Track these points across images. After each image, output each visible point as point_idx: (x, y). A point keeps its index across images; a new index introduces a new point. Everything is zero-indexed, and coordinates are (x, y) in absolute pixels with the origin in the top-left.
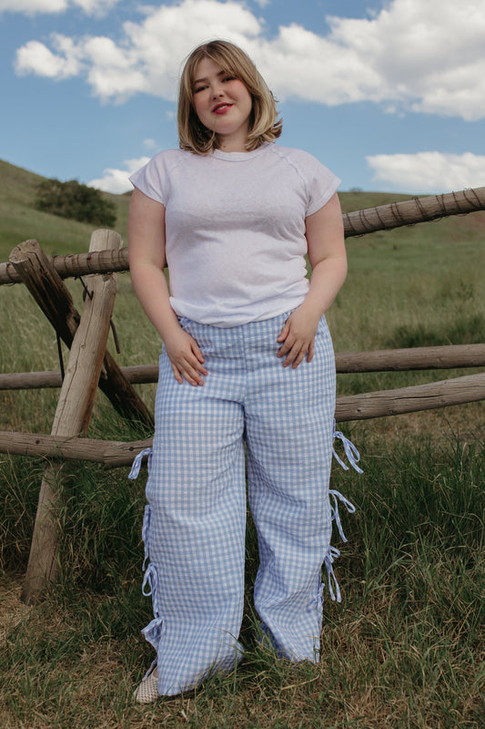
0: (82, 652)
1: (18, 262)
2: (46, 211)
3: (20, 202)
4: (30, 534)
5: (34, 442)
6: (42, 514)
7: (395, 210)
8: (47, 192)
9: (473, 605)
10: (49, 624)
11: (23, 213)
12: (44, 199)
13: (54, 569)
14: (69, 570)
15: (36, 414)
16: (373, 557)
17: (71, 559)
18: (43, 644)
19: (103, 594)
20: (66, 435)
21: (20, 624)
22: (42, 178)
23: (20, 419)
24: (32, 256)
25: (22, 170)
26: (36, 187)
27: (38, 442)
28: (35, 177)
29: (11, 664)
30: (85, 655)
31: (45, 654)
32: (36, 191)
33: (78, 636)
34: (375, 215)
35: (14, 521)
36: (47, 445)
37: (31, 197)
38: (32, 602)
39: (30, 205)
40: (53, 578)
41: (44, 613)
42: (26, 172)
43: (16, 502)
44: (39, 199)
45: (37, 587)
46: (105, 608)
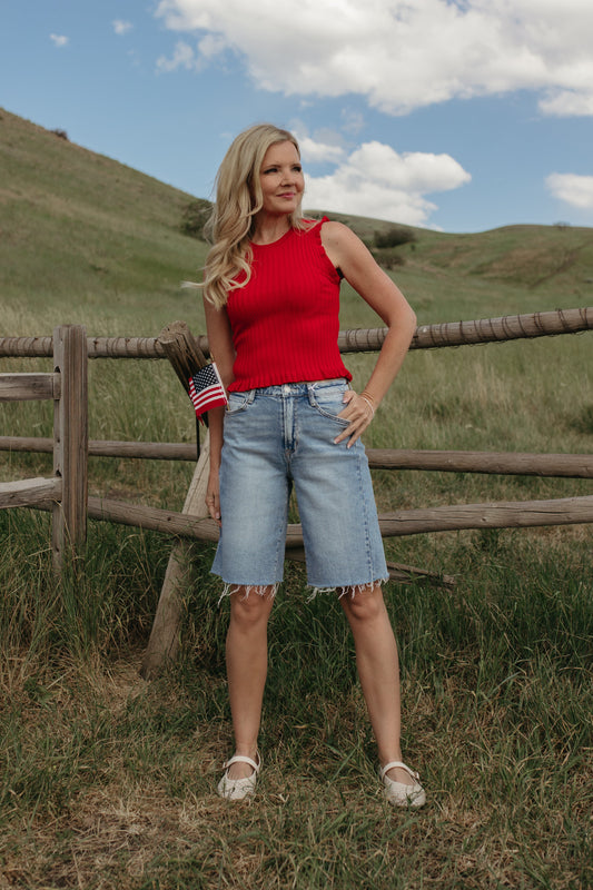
0: (195, 729)
1: (166, 342)
2: (192, 236)
3: (164, 224)
4: (153, 610)
5: (165, 519)
6: (168, 590)
7: (537, 319)
8: (194, 214)
9: (576, 728)
10: (165, 700)
11: (166, 237)
12: (191, 222)
13: (175, 646)
14: (189, 648)
15: (164, 478)
16: (489, 670)
17: (191, 638)
18: (159, 717)
19: (219, 677)
20: (196, 514)
21: (138, 697)
22: (192, 197)
23: (147, 481)
24: (180, 338)
25: (169, 187)
26: (183, 208)
27: (169, 519)
28: (183, 196)
29: (129, 730)
30: (197, 732)
31: (161, 726)
32: (183, 213)
33: (192, 713)
34: (517, 324)
35: (139, 595)
36: (178, 525)
37: (176, 219)
38: (150, 678)
39: (175, 228)
40: (172, 655)
41: (162, 689)
42: (173, 189)
43: (144, 576)
44: (185, 221)
45: (156, 662)
46: (220, 690)
